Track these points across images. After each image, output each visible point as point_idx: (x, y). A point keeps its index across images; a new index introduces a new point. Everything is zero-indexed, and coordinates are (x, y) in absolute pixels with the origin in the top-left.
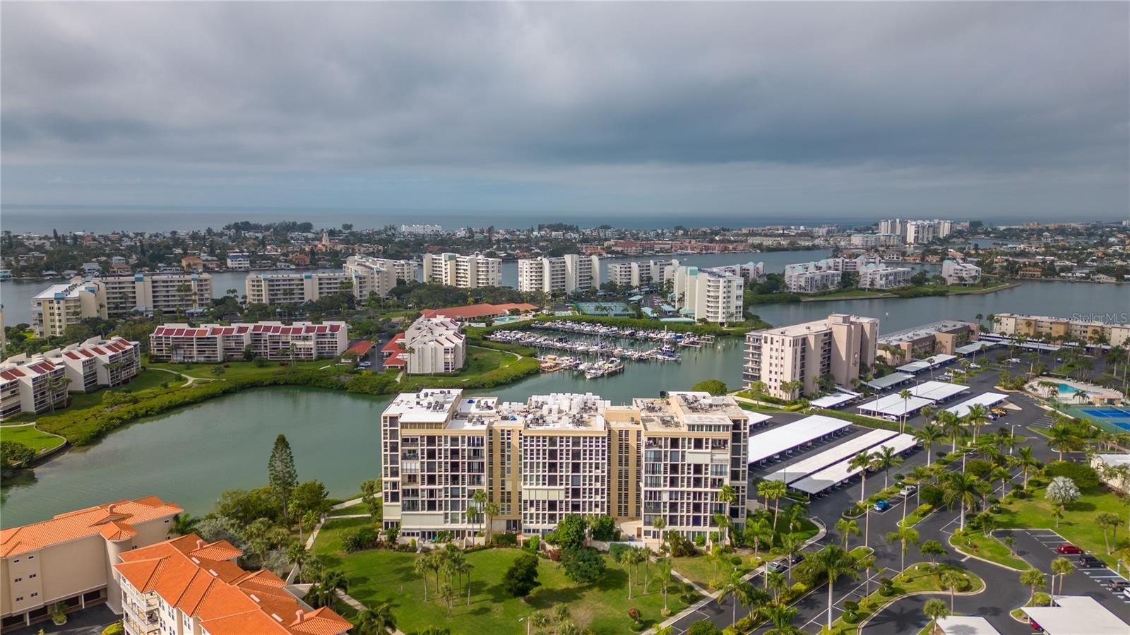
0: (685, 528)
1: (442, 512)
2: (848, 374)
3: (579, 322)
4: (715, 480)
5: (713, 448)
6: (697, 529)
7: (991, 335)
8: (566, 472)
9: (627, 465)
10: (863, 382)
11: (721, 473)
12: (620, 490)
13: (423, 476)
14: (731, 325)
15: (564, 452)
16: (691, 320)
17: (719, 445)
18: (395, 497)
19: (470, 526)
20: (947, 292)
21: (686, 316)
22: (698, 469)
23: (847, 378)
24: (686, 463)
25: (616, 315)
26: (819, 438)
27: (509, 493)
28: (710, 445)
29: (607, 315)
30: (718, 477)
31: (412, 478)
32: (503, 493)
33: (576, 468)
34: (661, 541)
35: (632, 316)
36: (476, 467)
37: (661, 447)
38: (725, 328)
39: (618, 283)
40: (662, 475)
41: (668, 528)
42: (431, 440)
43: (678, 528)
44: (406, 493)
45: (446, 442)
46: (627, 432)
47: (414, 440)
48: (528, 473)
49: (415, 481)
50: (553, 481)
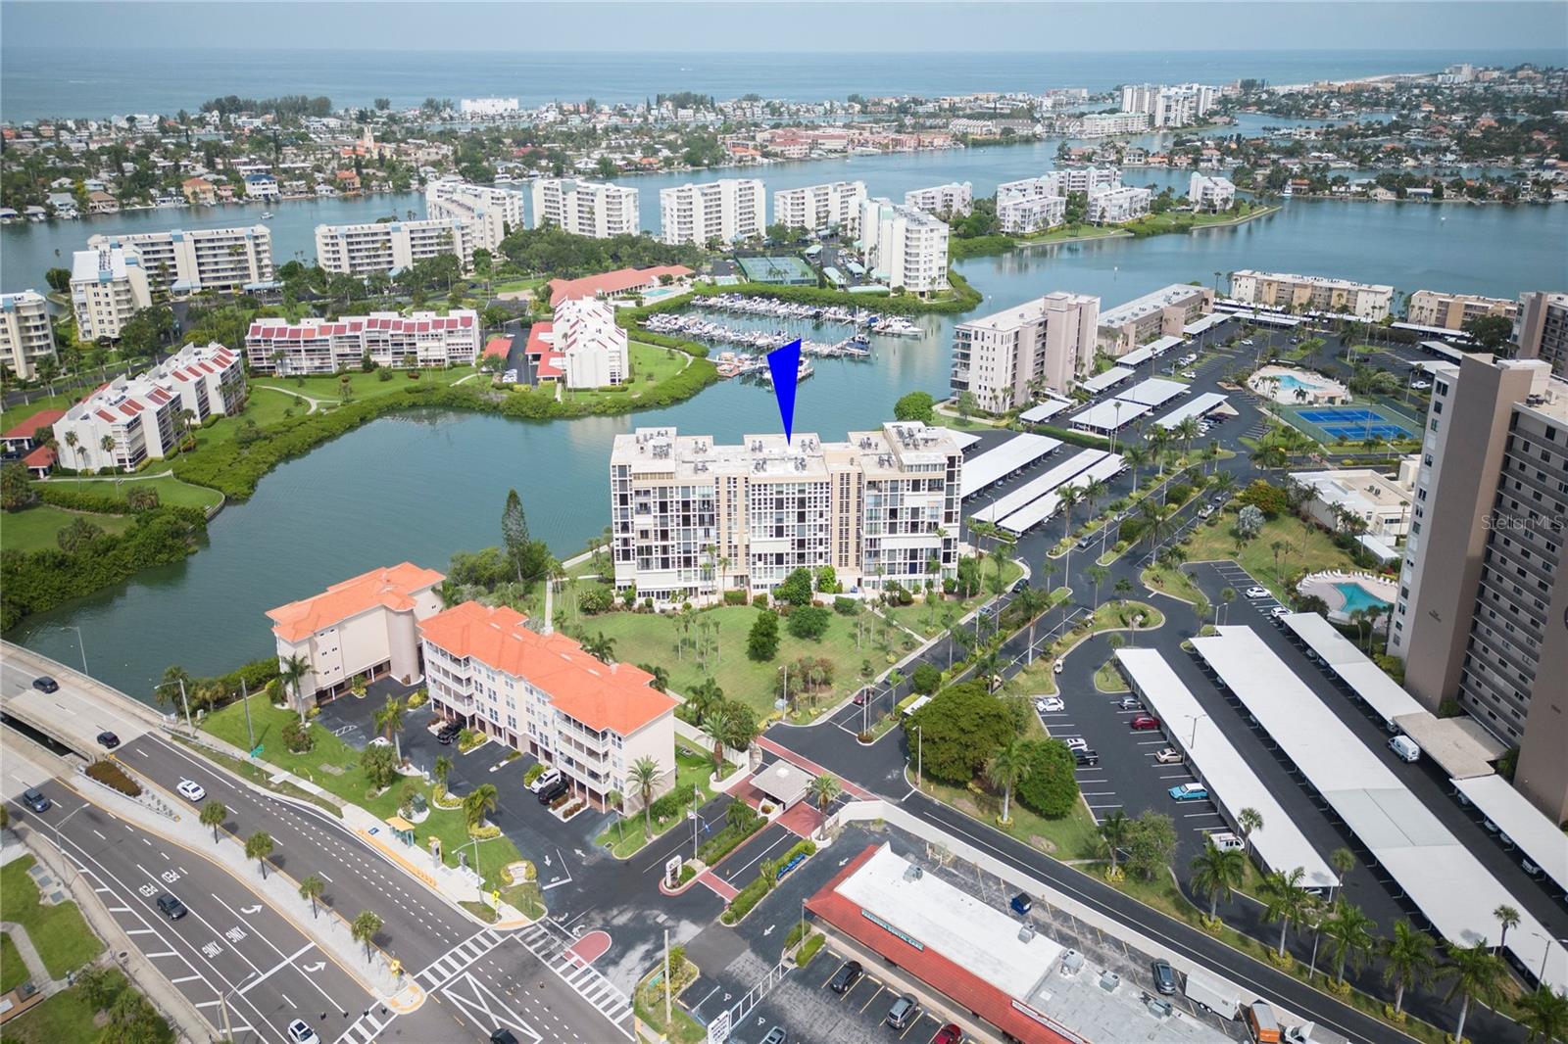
0: (903, 577)
1: (676, 569)
2: (1063, 375)
3: (749, 296)
4: (930, 523)
5: (929, 490)
6: (913, 576)
7: (1227, 302)
8: (790, 520)
9: (847, 511)
10: (1079, 384)
11: (937, 517)
12: (841, 538)
13: (656, 531)
14: (934, 295)
15: (790, 501)
16: (885, 289)
17: (934, 485)
18: (626, 555)
19: (704, 583)
20: (1192, 225)
21: (879, 281)
22: (915, 512)
23: (1063, 379)
24: (904, 507)
25: (793, 282)
26: (1029, 464)
27: (736, 547)
28: (927, 487)
29: (782, 282)
30: (933, 521)
31: (644, 534)
32: (730, 547)
33: (801, 517)
34: (881, 591)
35: (812, 283)
36: (707, 519)
37: (880, 491)
38: (925, 301)
39: (789, 224)
40: (882, 521)
41: (886, 577)
42: (663, 490)
43: (895, 577)
44: (640, 550)
45: (677, 493)
46: (848, 474)
47: (647, 492)
48: (756, 525)
49: (647, 537)
50: (780, 532)
